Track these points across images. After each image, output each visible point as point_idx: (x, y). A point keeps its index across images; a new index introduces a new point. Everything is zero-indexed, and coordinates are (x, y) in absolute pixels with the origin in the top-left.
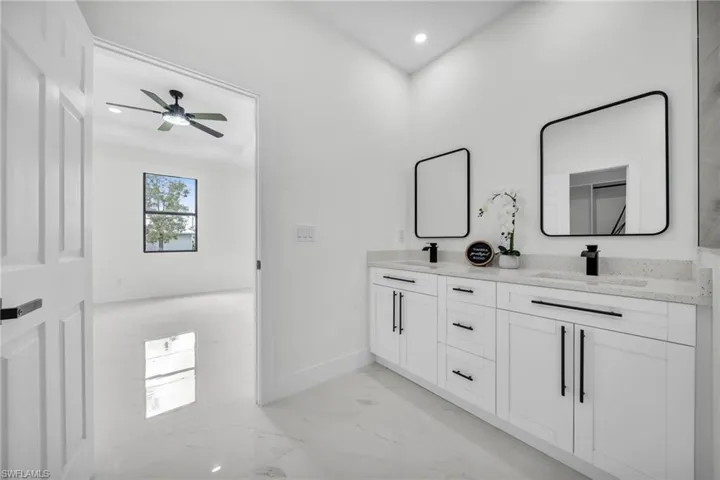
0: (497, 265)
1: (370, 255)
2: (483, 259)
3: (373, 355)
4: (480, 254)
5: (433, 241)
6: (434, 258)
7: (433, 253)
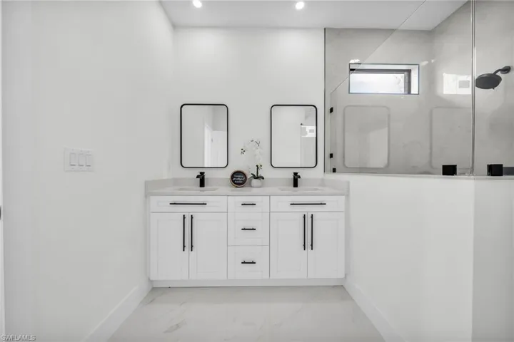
0: (250, 186)
1: (148, 184)
2: (241, 182)
3: (151, 282)
4: (239, 179)
5: (202, 170)
6: (202, 184)
7: (202, 181)
